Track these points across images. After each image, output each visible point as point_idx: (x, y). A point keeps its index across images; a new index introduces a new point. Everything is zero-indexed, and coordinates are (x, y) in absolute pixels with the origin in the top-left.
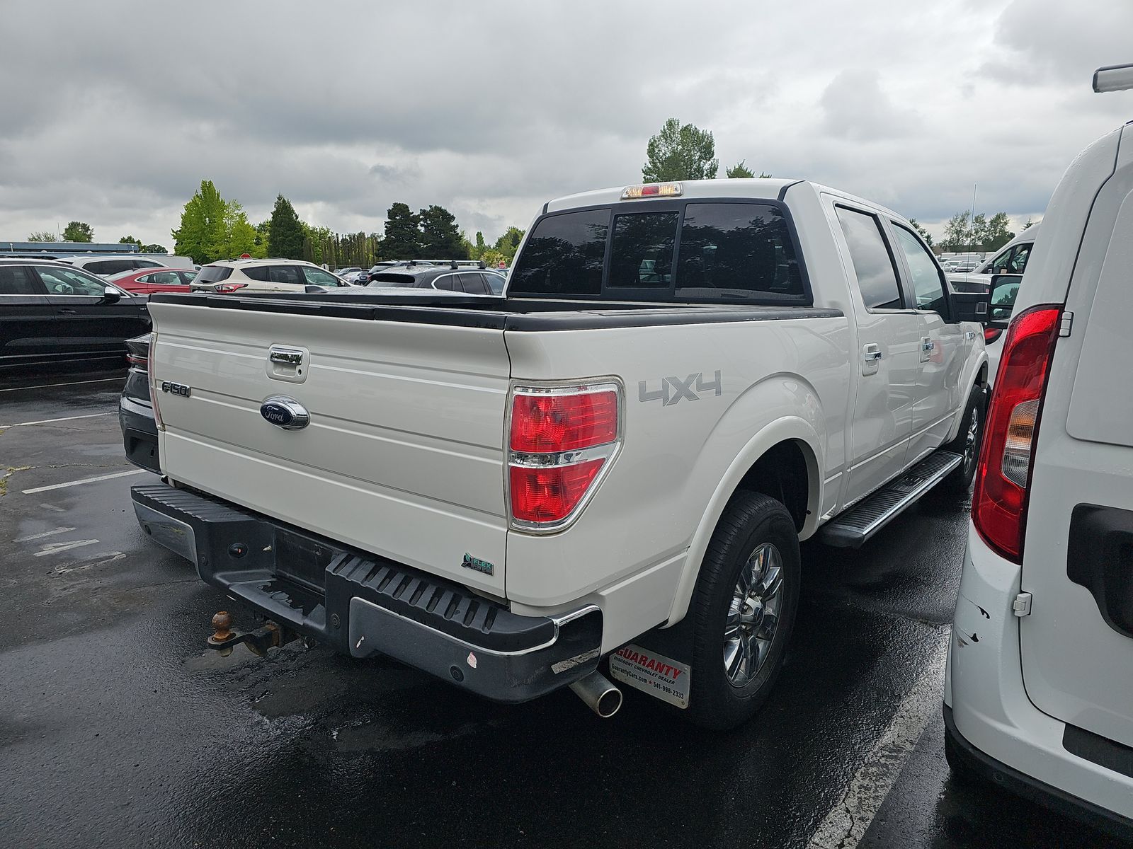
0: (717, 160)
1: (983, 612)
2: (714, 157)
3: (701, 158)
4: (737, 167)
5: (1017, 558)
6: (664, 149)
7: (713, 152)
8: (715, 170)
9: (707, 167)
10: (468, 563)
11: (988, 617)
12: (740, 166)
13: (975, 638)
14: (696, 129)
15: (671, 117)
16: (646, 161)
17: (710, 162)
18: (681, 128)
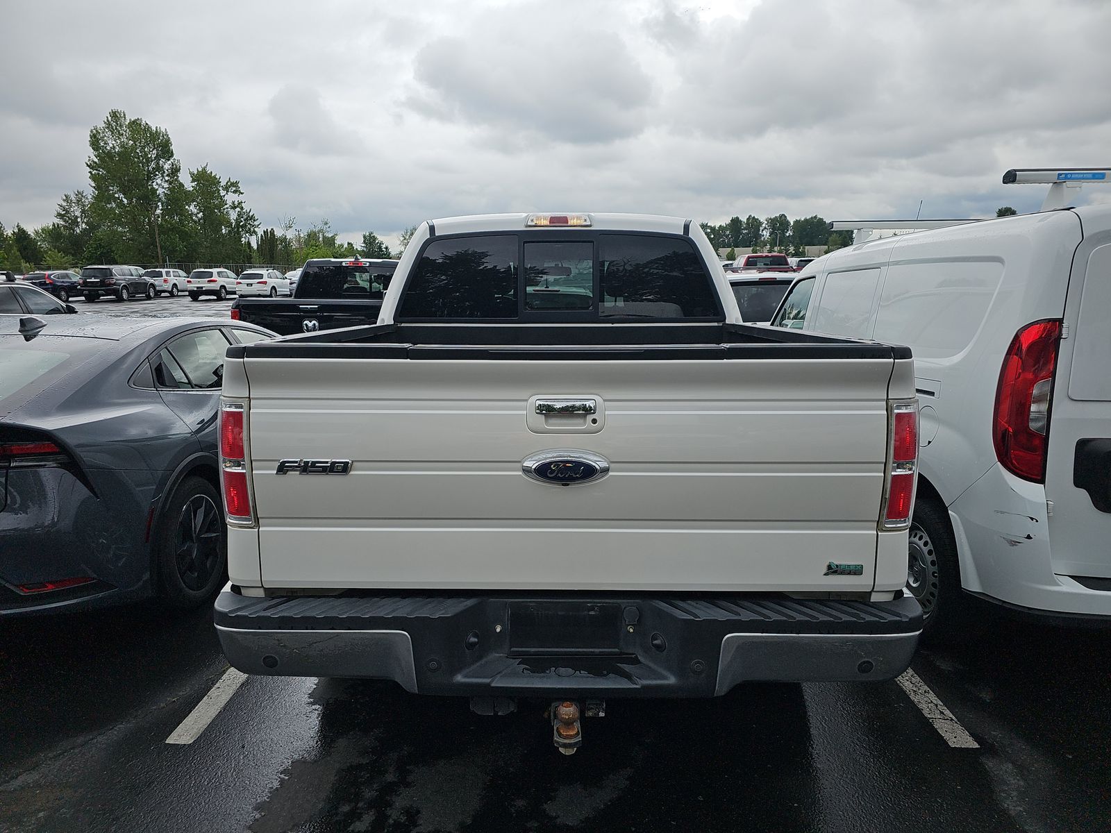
0: (178, 161)
1: (1032, 519)
2: (174, 157)
3: (158, 157)
4: (200, 169)
5: (1041, 480)
6: (111, 143)
7: (172, 152)
8: (178, 170)
9: (167, 166)
10: (832, 570)
11: (1037, 521)
12: (204, 169)
13: (1029, 537)
14: (147, 124)
15: (115, 108)
16: (90, 154)
17: (169, 162)
18: (128, 121)
